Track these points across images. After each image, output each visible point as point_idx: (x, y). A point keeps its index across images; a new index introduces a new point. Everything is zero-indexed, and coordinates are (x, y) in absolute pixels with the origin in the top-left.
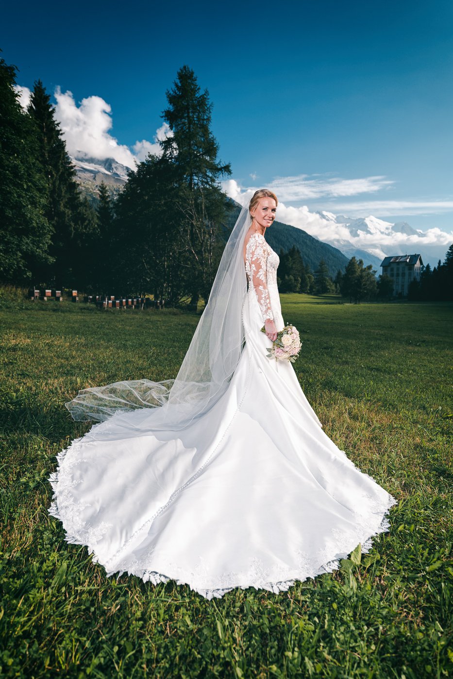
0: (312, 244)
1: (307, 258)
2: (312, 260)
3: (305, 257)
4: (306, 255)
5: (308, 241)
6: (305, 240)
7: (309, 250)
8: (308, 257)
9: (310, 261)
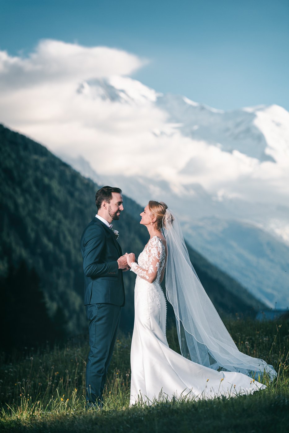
0: (72, 194)
1: (50, 246)
2: (68, 254)
3: (45, 240)
4: (48, 233)
5: (55, 185)
6: (46, 180)
7: (60, 215)
8: (57, 242)
9: (63, 256)
